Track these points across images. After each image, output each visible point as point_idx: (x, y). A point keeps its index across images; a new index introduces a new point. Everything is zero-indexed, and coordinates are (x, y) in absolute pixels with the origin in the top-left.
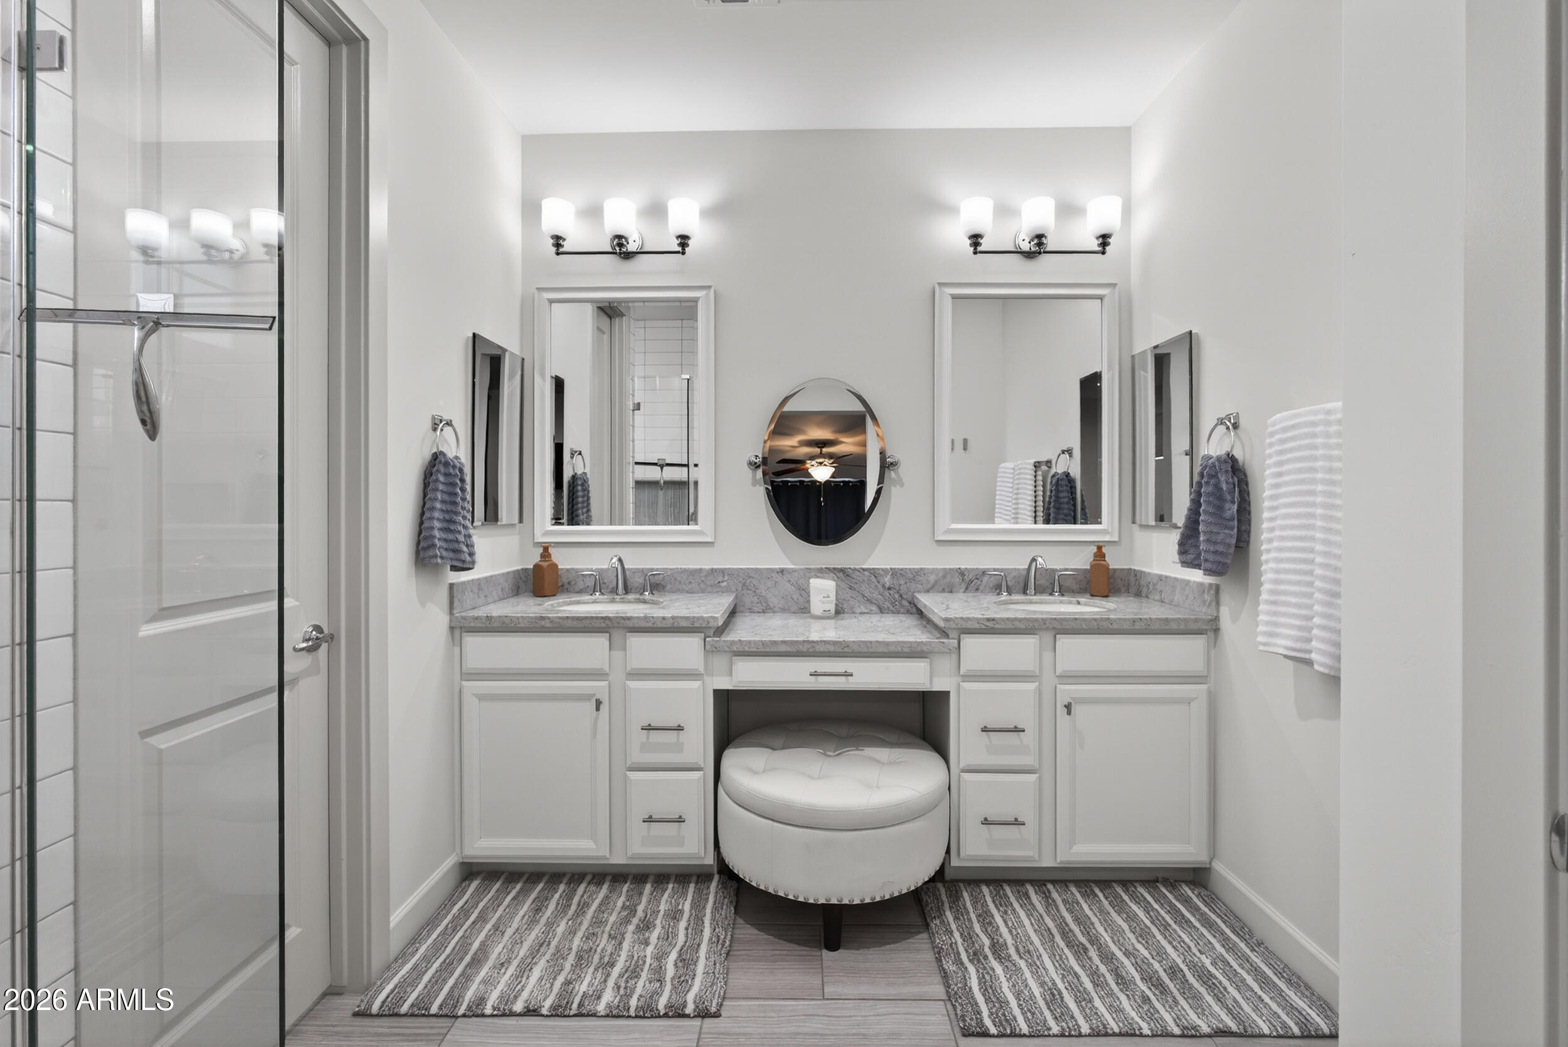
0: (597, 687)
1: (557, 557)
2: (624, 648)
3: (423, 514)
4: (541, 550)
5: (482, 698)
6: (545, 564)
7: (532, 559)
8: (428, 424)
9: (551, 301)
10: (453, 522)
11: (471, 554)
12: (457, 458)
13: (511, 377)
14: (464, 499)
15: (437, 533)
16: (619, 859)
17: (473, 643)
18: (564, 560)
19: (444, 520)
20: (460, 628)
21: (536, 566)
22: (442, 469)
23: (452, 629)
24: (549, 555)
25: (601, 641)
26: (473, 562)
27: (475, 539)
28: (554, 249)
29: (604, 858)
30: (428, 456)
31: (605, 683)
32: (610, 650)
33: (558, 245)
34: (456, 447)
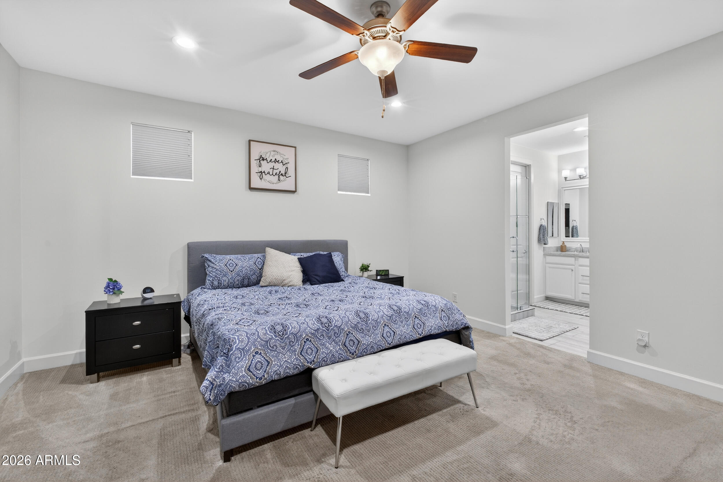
0: (573, 267)
1: (566, 244)
2: (578, 260)
3: (539, 235)
4: (562, 242)
5: (549, 267)
6: (563, 245)
7: (561, 244)
8: (540, 220)
9: (565, 190)
10: (544, 236)
11: (547, 242)
12: (545, 225)
13: (556, 206)
14: (546, 232)
15: (542, 238)
16: (577, 300)
17: (548, 257)
18: (568, 245)
19: (543, 231)
20: (545, 255)
21: (561, 246)
22: (542, 227)
23: (544, 255)
24: (564, 244)
25: (573, 259)
26: (548, 243)
27: (548, 239)
28: (565, 180)
29: (574, 300)
30: (540, 225)
31: (574, 267)
32: (575, 260)
33: (566, 179)
34: (544, 223)
